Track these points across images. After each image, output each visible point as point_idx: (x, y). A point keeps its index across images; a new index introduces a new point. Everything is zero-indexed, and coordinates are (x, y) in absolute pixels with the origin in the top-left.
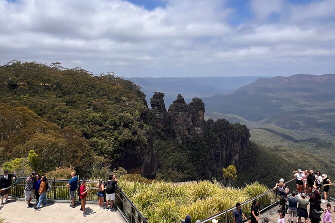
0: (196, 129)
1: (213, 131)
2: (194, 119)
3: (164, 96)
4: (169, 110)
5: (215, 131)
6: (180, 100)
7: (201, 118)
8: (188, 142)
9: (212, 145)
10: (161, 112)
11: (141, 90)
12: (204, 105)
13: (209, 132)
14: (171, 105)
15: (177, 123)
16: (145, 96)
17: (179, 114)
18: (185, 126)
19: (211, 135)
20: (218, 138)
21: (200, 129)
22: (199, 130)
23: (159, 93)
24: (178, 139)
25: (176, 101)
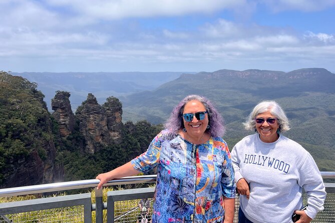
0: (112, 134)
1: (133, 135)
2: (109, 123)
3: (69, 95)
4: (76, 113)
5: (135, 135)
6: (92, 100)
7: (118, 120)
8: (102, 151)
9: (131, 152)
10: (66, 115)
11: (38, 89)
12: (121, 105)
13: (127, 137)
14: (79, 107)
15: (87, 129)
16: (44, 96)
17: (90, 117)
18: (98, 132)
19: (130, 140)
20: (139, 144)
21: (116, 134)
22: (115, 136)
23: (63, 92)
24: (89, 149)
25: (86, 102)
